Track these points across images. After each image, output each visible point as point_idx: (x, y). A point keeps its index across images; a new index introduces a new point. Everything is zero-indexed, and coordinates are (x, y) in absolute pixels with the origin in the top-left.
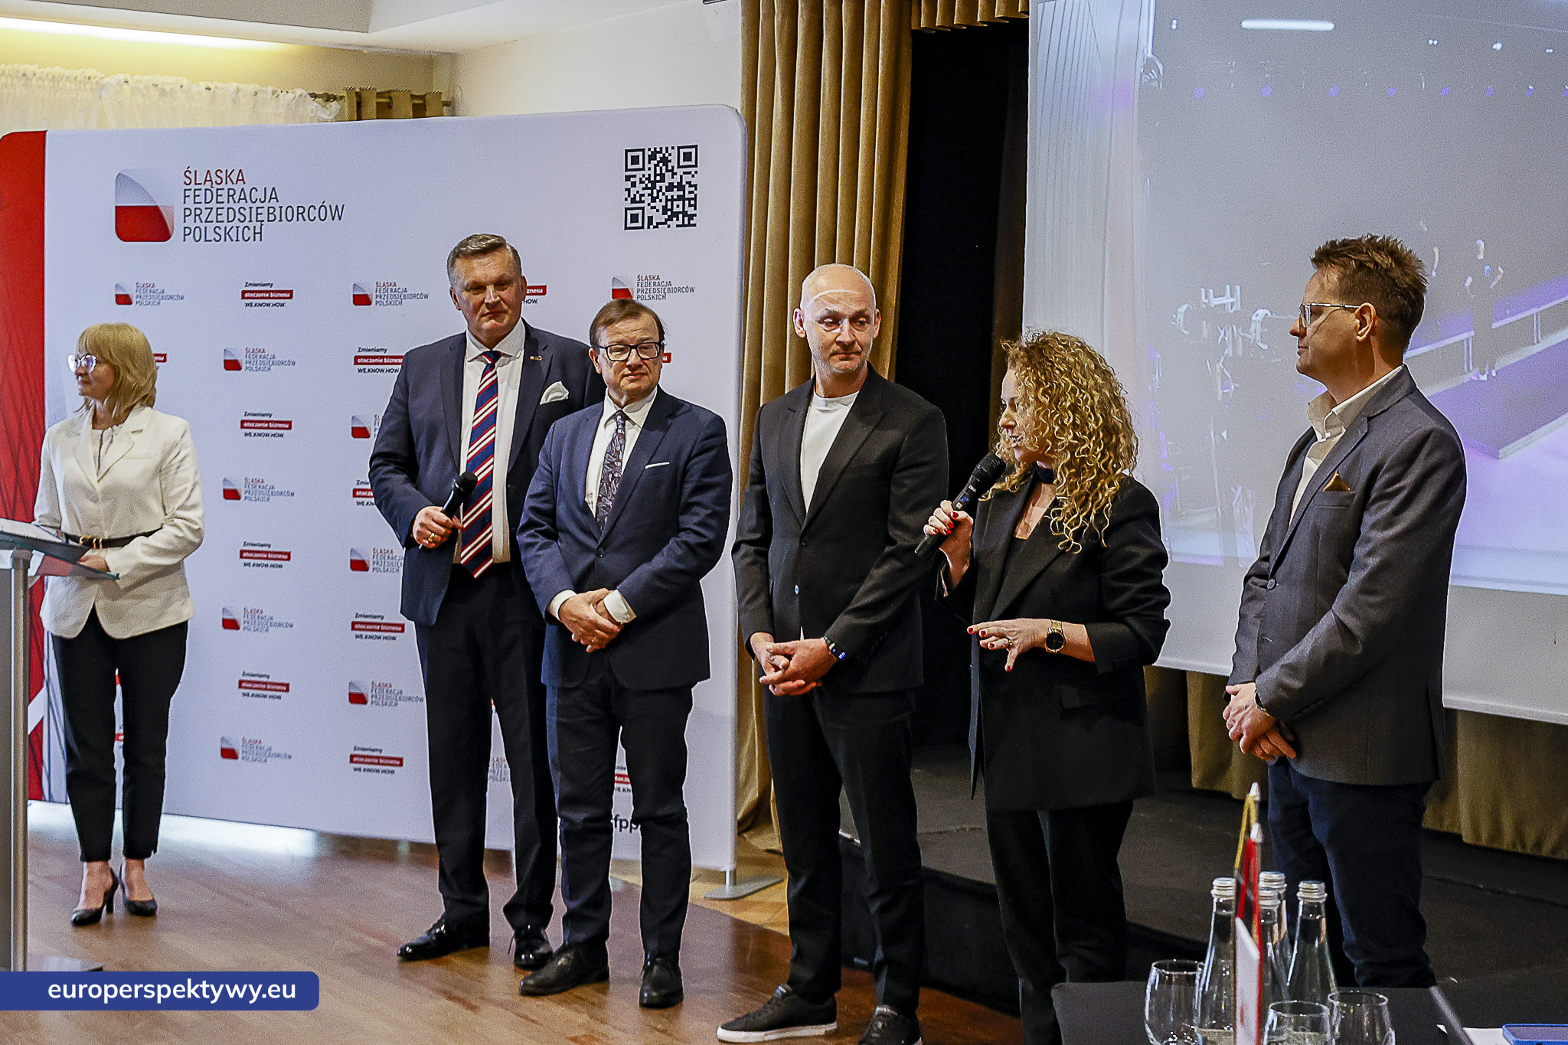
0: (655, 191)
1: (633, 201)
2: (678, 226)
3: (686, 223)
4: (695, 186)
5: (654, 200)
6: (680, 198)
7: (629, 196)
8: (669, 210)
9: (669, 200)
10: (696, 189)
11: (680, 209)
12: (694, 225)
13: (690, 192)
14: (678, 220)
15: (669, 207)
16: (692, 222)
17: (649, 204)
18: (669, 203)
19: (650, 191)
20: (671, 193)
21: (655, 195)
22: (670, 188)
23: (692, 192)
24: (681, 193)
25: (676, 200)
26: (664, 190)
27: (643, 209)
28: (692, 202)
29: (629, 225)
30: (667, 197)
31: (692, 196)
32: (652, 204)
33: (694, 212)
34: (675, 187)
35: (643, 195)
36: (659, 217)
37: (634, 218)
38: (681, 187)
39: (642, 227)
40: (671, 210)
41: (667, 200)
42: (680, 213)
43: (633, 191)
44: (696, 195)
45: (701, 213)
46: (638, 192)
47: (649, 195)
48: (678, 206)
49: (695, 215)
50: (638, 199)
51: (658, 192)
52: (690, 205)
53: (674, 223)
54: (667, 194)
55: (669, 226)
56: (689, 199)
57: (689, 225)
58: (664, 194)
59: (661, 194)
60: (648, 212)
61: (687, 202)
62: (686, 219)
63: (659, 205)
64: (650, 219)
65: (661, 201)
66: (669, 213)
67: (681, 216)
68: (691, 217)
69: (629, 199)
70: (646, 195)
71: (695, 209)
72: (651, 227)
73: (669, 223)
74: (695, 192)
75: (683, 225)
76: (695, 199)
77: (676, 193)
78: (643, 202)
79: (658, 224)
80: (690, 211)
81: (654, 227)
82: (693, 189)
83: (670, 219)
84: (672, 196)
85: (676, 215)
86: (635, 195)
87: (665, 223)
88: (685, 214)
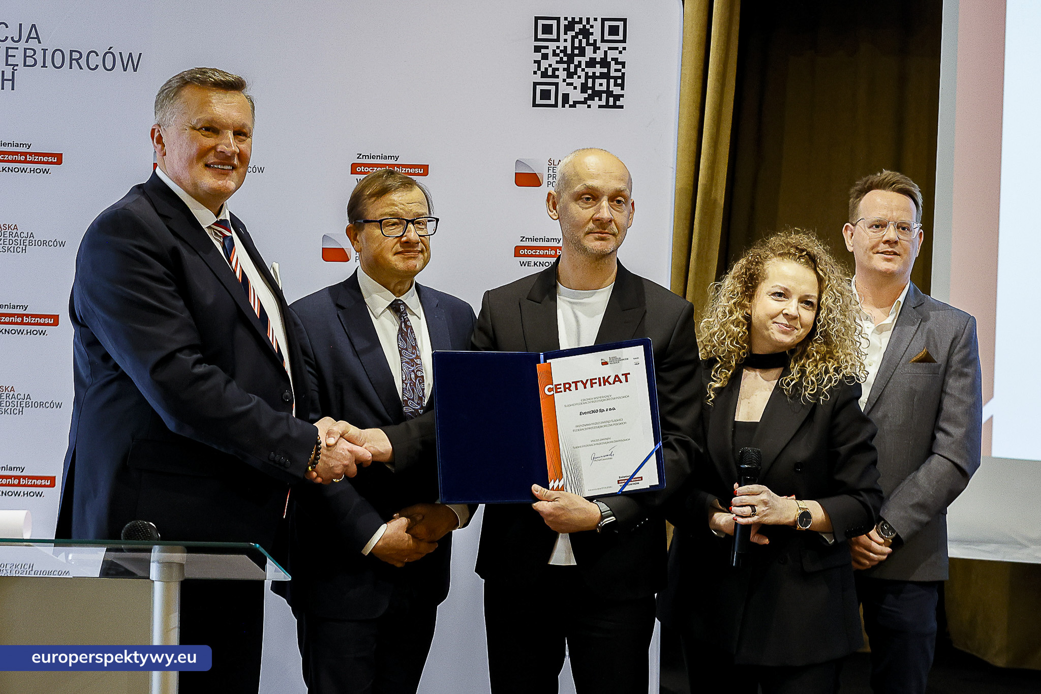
0: (572, 66)
1: (544, 75)
2: (600, 107)
3: (611, 103)
4: (623, 64)
5: (570, 75)
6: (602, 76)
7: (539, 69)
8: (590, 88)
9: (590, 77)
10: (624, 67)
11: (604, 88)
12: (622, 107)
13: (616, 70)
14: (600, 100)
15: (590, 85)
16: (618, 103)
17: (564, 80)
18: (590, 81)
19: (565, 66)
20: (593, 70)
21: (572, 70)
22: (592, 63)
23: (619, 70)
24: (605, 70)
25: (599, 78)
26: (583, 66)
27: (556, 85)
28: (619, 81)
29: (538, 101)
30: (587, 73)
31: (619, 74)
32: (568, 81)
33: (621, 92)
34: (598, 63)
35: (558, 69)
36: (576, 95)
37: (545, 95)
38: (604, 63)
39: (556, 105)
40: (593, 88)
41: (587, 77)
42: (603, 92)
43: (544, 64)
44: (623, 74)
45: (630, 94)
46: (550, 66)
47: (564, 70)
48: (601, 85)
49: (622, 96)
50: (550, 73)
51: (576, 67)
52: (616, 85)
53: (596, 102)
54: (586, 70)
55: (589, 106)
56: (616, 78)
57: (615, 106)
58: (583, 70)
59: (579, 70)
60: (563, 89)
61: (612, 81)
62: (611, 99)
63: (577, 82)
64: (566, 97)
65: (579, 77)
66: (590, 92)
67: (604, 96)
68: (617, 97)
69: (539, 73)
70: (561, 70)
71: (623, 89)
72: (567, 105)
73: (589, 102)
74: (623, 70)
75: (607, 106)
76: (622, 77)
77: (598, 70)
78: (557, 77)
79: (575, 103)
80: (617, 91)
81: (571, 106)
82: (620, 67)
83: (591, 98)
84: (594, 73)
85: (599, 94)
86: (546, 69)
87: (584, 102)
88: (609, 93)
